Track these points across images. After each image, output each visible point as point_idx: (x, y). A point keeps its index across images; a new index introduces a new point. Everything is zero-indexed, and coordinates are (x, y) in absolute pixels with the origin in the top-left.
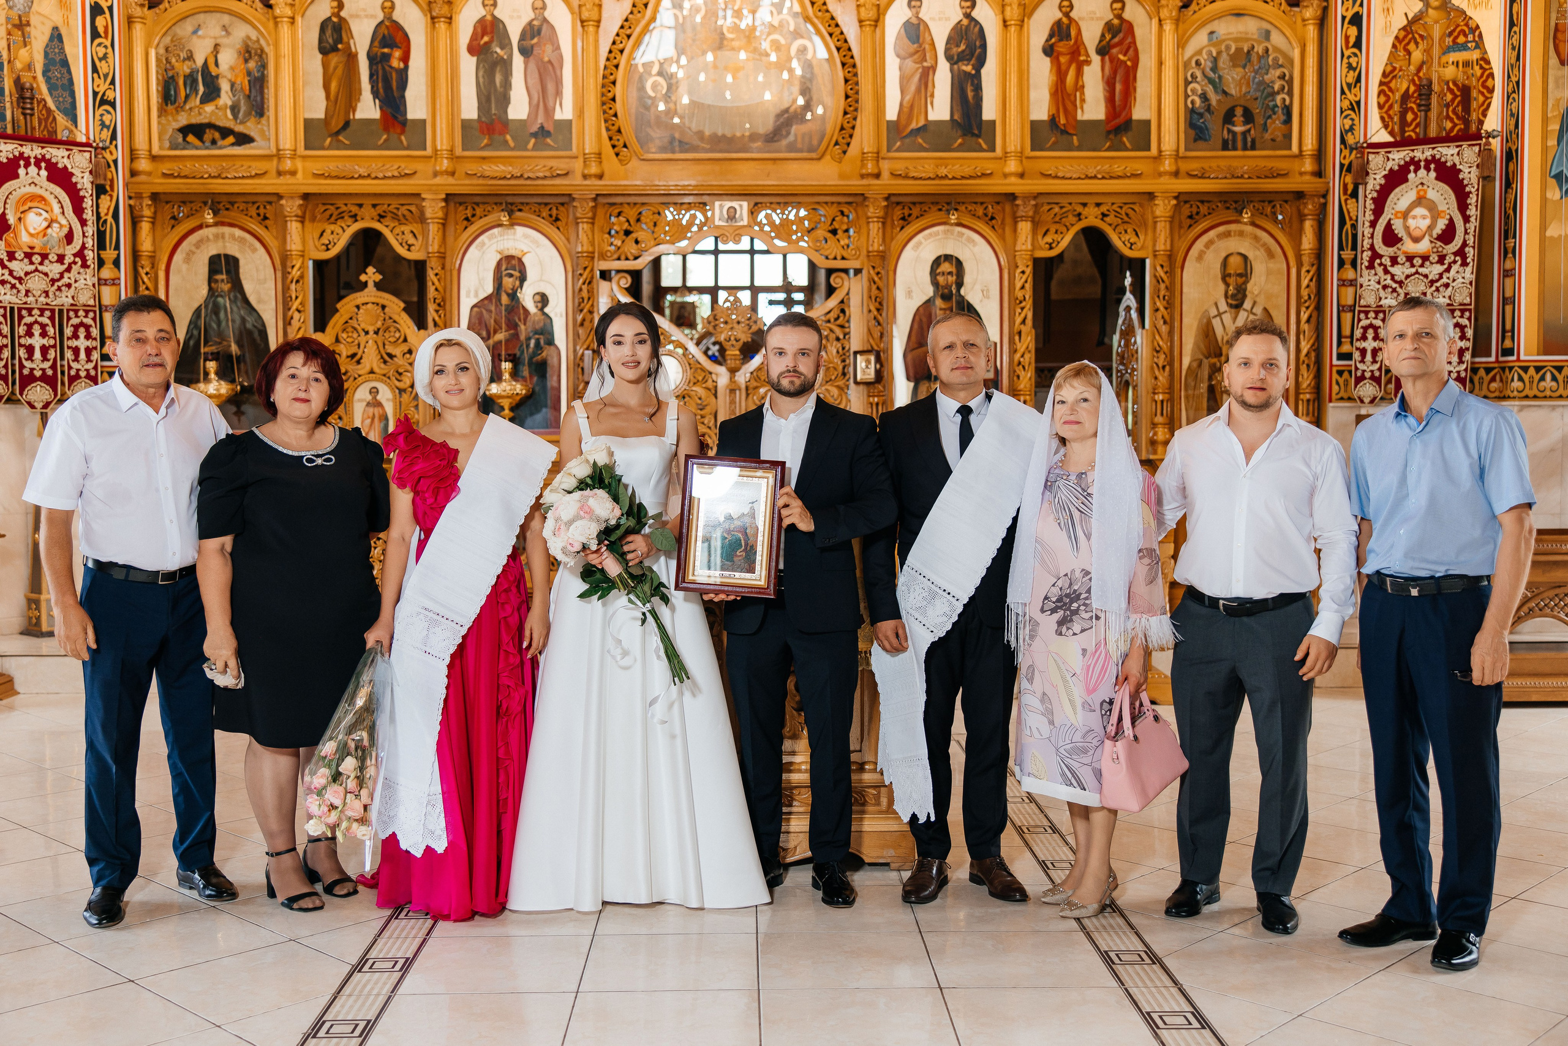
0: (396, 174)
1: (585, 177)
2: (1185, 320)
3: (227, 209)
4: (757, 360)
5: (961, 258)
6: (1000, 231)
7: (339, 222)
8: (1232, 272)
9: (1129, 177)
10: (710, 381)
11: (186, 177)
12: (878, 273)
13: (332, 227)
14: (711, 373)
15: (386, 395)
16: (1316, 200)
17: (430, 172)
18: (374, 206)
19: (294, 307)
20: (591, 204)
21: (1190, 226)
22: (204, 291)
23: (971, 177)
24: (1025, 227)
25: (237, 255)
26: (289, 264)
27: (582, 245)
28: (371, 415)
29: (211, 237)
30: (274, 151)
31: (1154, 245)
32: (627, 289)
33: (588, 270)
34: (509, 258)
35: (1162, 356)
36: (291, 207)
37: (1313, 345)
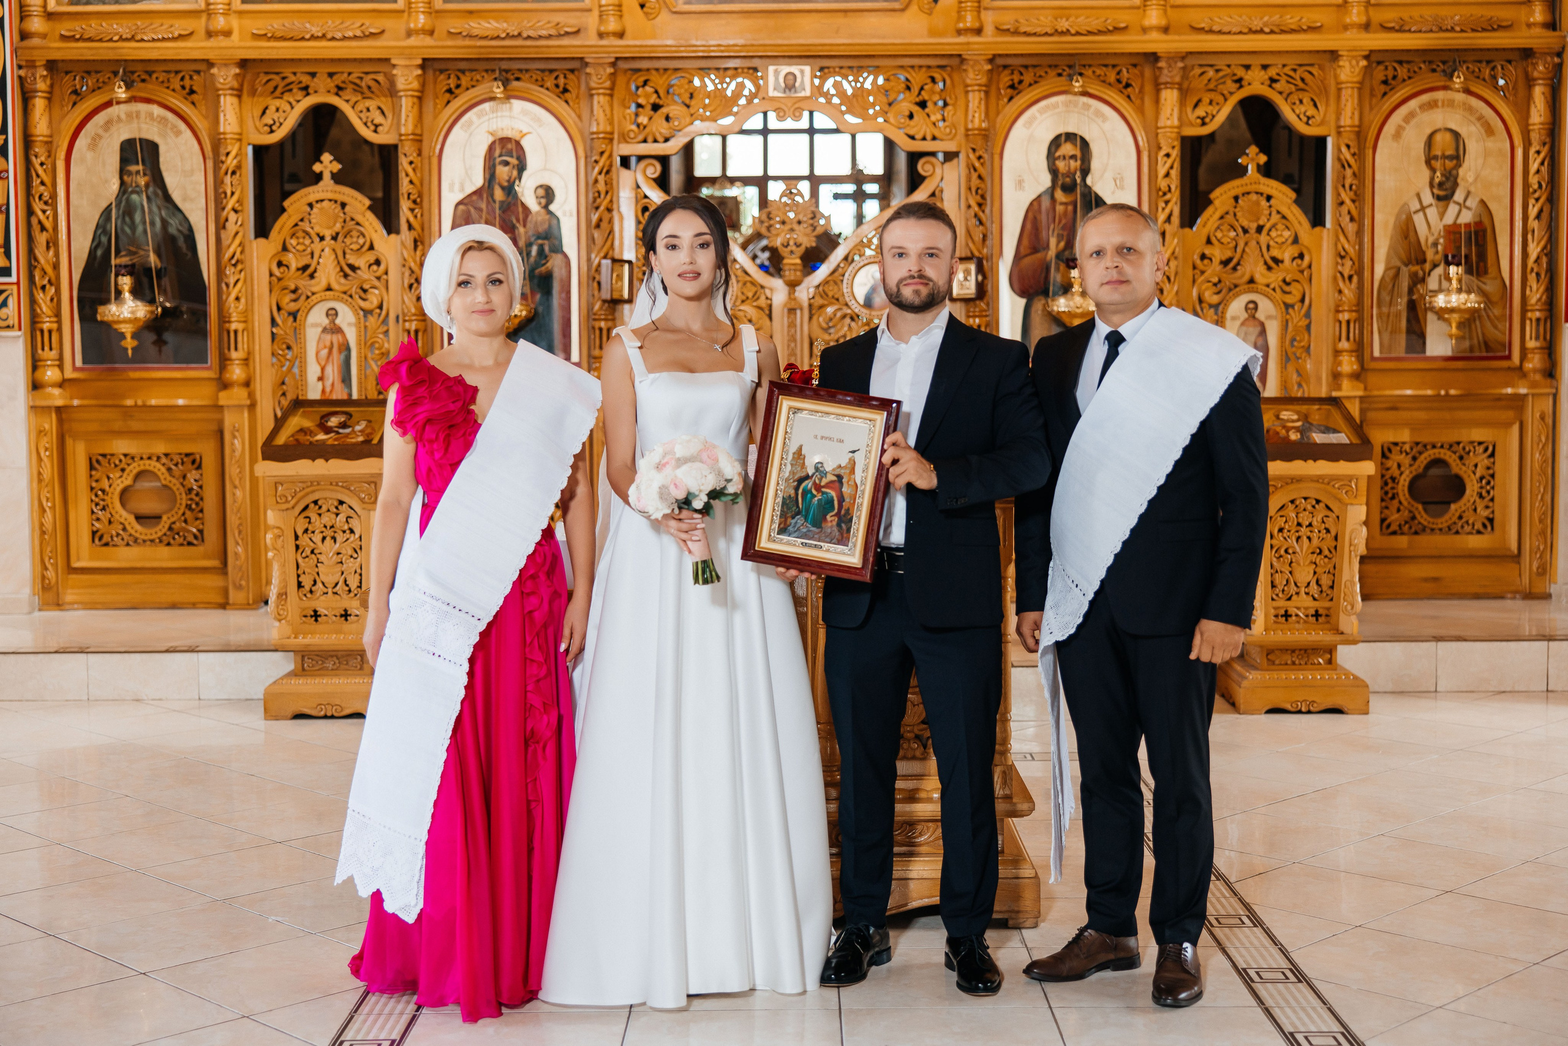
0: (358, 33)
1: (601, 35)
2: (1378, 217)
3: (143, 81)
4: (823, 271)
5: (1087, 138)
6: (1138, 102)
7: (287, 96)
8: (1439, 153)
9: (1305, 31)
10: (763, 298)
11: (90, 40)
12: (980, 158)
13: (277, 102)
14: (762, 287)
15: (347, 318)
16: (1549, 59)
17: (403, 32)
18: (331, 75)
19: (229, 206)
20: (610, 70)
21: (1385, 94)
22: (115, 185)
23: (1100, 32)
24: (1170, 97)
25: (157, 139)
26: (223, 151)
27: (599, 123)
28: (328, 344)
29: (123, 116)
30: (203, 6)
31: (1338, 119)
32: (655, 180)
33: (606, 155)
34: (504, 141)
35: (1348, 263)
36: (225, 77)
37: (1545, 248)
